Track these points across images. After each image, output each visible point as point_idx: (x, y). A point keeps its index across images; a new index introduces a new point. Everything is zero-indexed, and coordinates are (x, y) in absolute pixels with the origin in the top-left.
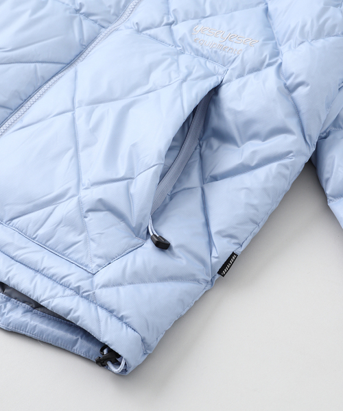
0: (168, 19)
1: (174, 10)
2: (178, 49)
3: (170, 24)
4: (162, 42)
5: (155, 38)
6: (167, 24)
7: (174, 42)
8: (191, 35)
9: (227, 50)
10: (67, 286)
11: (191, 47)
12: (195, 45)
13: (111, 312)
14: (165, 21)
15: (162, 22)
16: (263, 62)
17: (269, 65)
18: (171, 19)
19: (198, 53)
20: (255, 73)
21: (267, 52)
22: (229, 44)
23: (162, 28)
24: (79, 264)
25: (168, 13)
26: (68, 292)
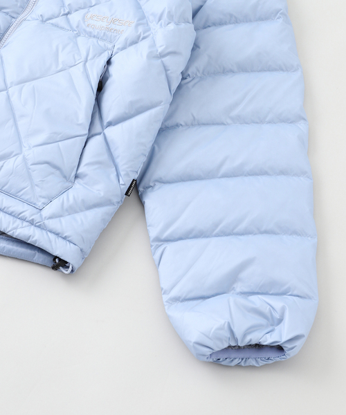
0: (64, 10)
1: (69, 5)
2: (75, 32)
3: (67, 14)
4: (62, 28)
5: (56, 26)
6: (64, 15)
7: (71, 27)
8: (84, 22)
9: (113, 31)
10: (23, 219)
11: (85, 31)
12: (88, 29)
13: (57, 234)
14: (62, 13)
15: (60, 13)
16: (139, 37)
17: (144, 38)
18: (67, 11)
19: (90, 35)
20: (134, 46)
21: (141, 29)
22: (113, 26)
23: (60, 18)
24: (29, 203)
25: (63, 6)
26: (25, 224)
